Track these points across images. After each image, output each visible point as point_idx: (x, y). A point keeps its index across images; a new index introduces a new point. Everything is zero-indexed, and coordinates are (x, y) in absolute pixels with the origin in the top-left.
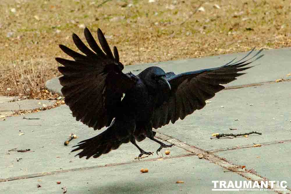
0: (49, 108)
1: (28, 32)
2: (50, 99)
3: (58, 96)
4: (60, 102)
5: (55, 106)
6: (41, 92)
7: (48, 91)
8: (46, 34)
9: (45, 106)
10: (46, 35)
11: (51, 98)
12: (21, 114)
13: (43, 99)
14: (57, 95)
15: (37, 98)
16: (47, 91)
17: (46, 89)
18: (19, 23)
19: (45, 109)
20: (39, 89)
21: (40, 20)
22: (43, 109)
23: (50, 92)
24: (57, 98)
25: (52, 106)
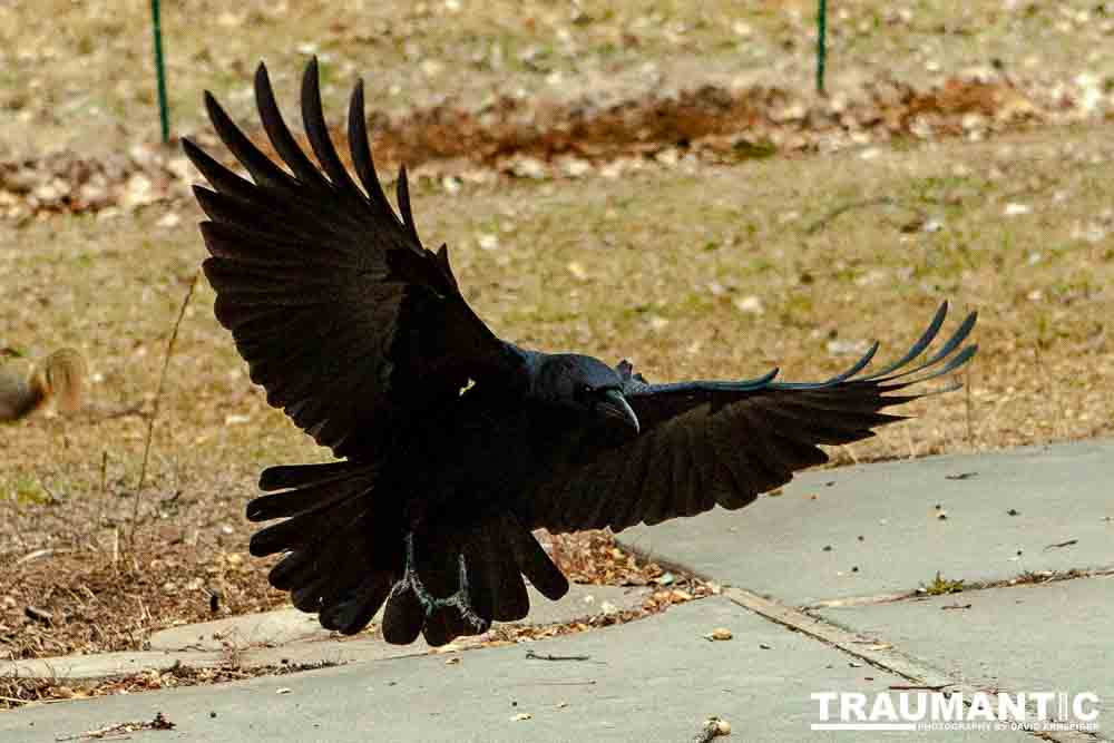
0: (627, 617)
1: (545, 327)
2: (630, 584)
3: (657, 573)
4: (666, 594)
5: (647, 609)
6: (596, 556)
7: (623, 553)
8: (611, 334)
9: (608, 608)
10: (611, 339)
11: (633, 578)
12: (520, 639)
13: (603, 583)
14: (655, 566)
15: (580, 578)
16: (616, 553)
17: (615, 546)
18: (510, 291)
19: (608, 622)
20: (588, 545)
21: (590, 281)
22: (602, 619)
23: (628, 556)
24: (657, 580)
25: (638, 609)
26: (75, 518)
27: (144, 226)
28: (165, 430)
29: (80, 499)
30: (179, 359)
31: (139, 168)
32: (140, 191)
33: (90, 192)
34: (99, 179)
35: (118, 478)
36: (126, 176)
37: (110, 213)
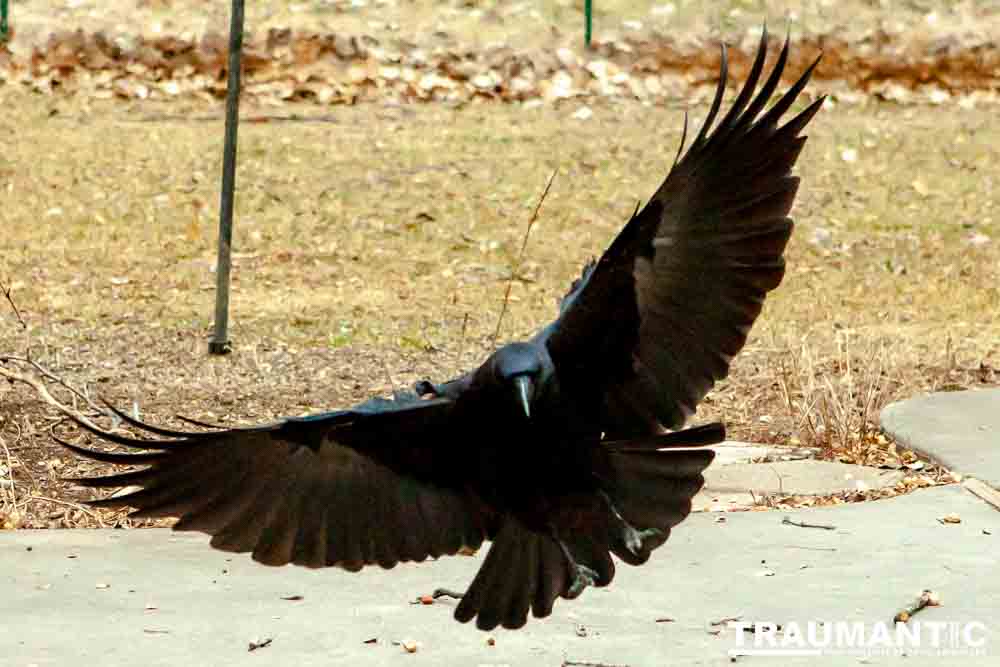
0: (877, 495)
1: (882, 234)
2: (885, 467)
3: (912, 459)
4: (915, 478)
5: (896, 490)
6: (864, 440)
7: (887, 439)
8: (936, 244)
9: (862, 487)
10: (936, 249)
11: (889, 461)
12: (781, 506)
13: (864, 464)
14: (911, 454)
15: (845, 458)
16: (882, 439)
17: (881, 433)
18: (860, 200)
19: (860, 498)
20: (858, 430)
21: (929, 197)
22: (855, 495)
23: (891, 442)
24: (908, 466)
25: (887, 489)
26: (445, 365)
27: (561, 117)
28: (540, 295)
29: (454, 349)
30: (566, 235)
31: (563, 67)
32: (562, 86)
33: (520, 84)
34: (528, 73)
35: (489, 333)
36: (551, 72)
37: (535, 103)
